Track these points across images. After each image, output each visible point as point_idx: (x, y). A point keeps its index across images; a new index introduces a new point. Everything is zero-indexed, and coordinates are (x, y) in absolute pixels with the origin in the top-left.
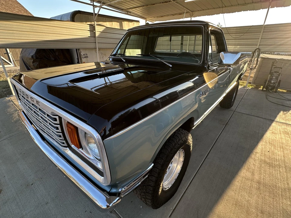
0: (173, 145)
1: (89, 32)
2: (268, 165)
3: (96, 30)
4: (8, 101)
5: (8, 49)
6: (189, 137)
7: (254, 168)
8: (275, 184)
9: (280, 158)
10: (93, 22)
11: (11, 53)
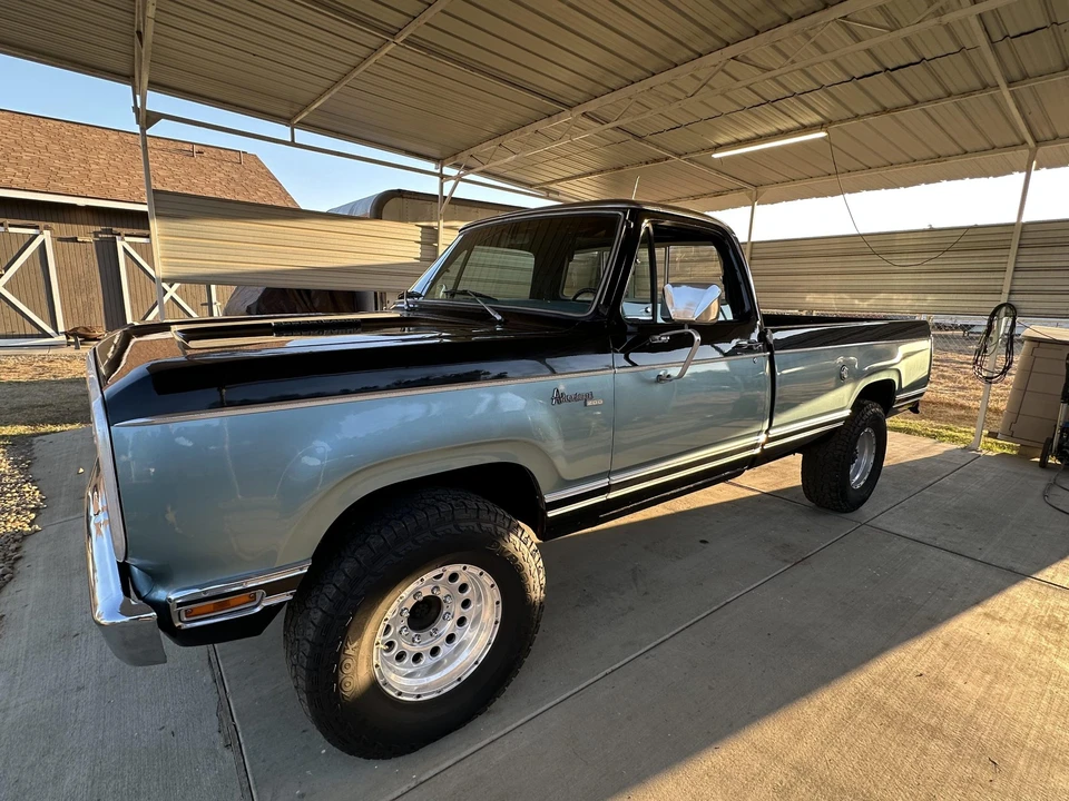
1: (419, 246)
2: (884, 720)
3: (441, 241)
8: (872, 788)
9: (956, 705)
10: (436, 220)
11: (219, 304)
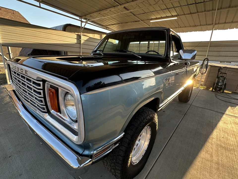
0: (142, 118)
1: (76, 40)
2: (224, 149)
3: (82, 39)
4: (2, 88)
5: (9, 47)
6: (155, 116)
7: (212, 151)
8: (233, 165)
9: (233, 143)
10: (80, 33)
11: (12, 54)
